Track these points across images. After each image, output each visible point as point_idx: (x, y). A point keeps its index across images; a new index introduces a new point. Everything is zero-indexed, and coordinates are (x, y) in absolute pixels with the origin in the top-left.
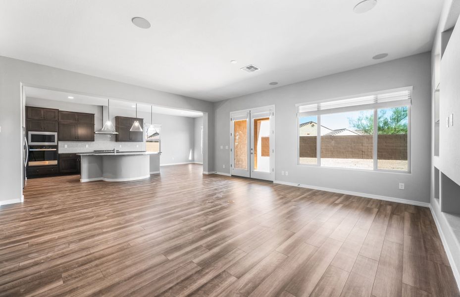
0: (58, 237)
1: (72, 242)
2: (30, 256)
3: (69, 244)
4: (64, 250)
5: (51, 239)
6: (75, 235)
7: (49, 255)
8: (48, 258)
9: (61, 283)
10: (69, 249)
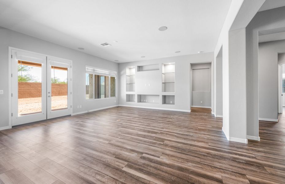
0: (195, 142)
1: (191, 136)
2: (207, 138)
3: (192, 136)
4: (195, 134)
5: (198, 142)
6: (188, 139)
7: (200, 135)
8: (201, 134)
9: (199, 128)
10: (194, 134)
